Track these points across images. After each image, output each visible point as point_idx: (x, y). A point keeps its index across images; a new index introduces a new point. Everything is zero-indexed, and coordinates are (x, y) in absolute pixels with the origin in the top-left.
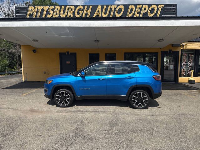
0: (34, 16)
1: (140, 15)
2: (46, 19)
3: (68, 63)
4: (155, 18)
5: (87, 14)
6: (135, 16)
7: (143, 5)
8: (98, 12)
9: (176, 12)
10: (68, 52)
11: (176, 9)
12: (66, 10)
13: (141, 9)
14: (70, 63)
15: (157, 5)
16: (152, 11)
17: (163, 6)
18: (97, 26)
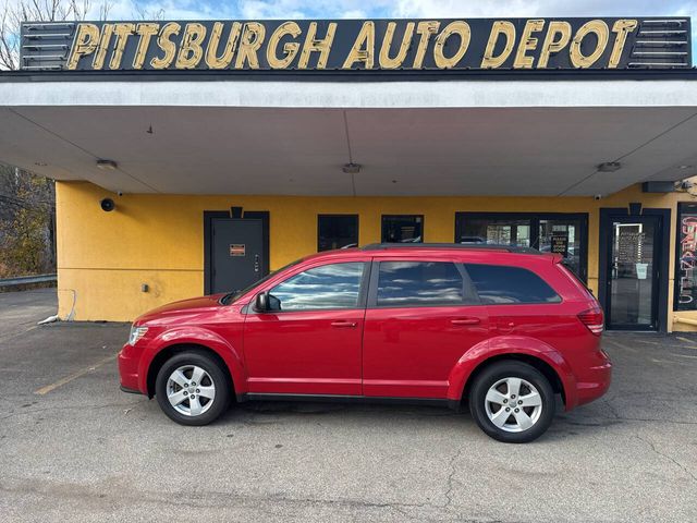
0: (98, 64)
1: (536, 62)
2: (147, 74)
3: (238, 250)
4: (599, 73)
5: (315, 55)
6: (517, 64)
7: (548, 20)
8: (364, 47)
9: (687, 48)
10: (237, 211)
11: (687, 36)
12: (232, 39)
13: (540, 36)
14: (243, 250)
15: (610, 21)
16: (589, 43)
17: (635, 23)
18: (358, 105)
